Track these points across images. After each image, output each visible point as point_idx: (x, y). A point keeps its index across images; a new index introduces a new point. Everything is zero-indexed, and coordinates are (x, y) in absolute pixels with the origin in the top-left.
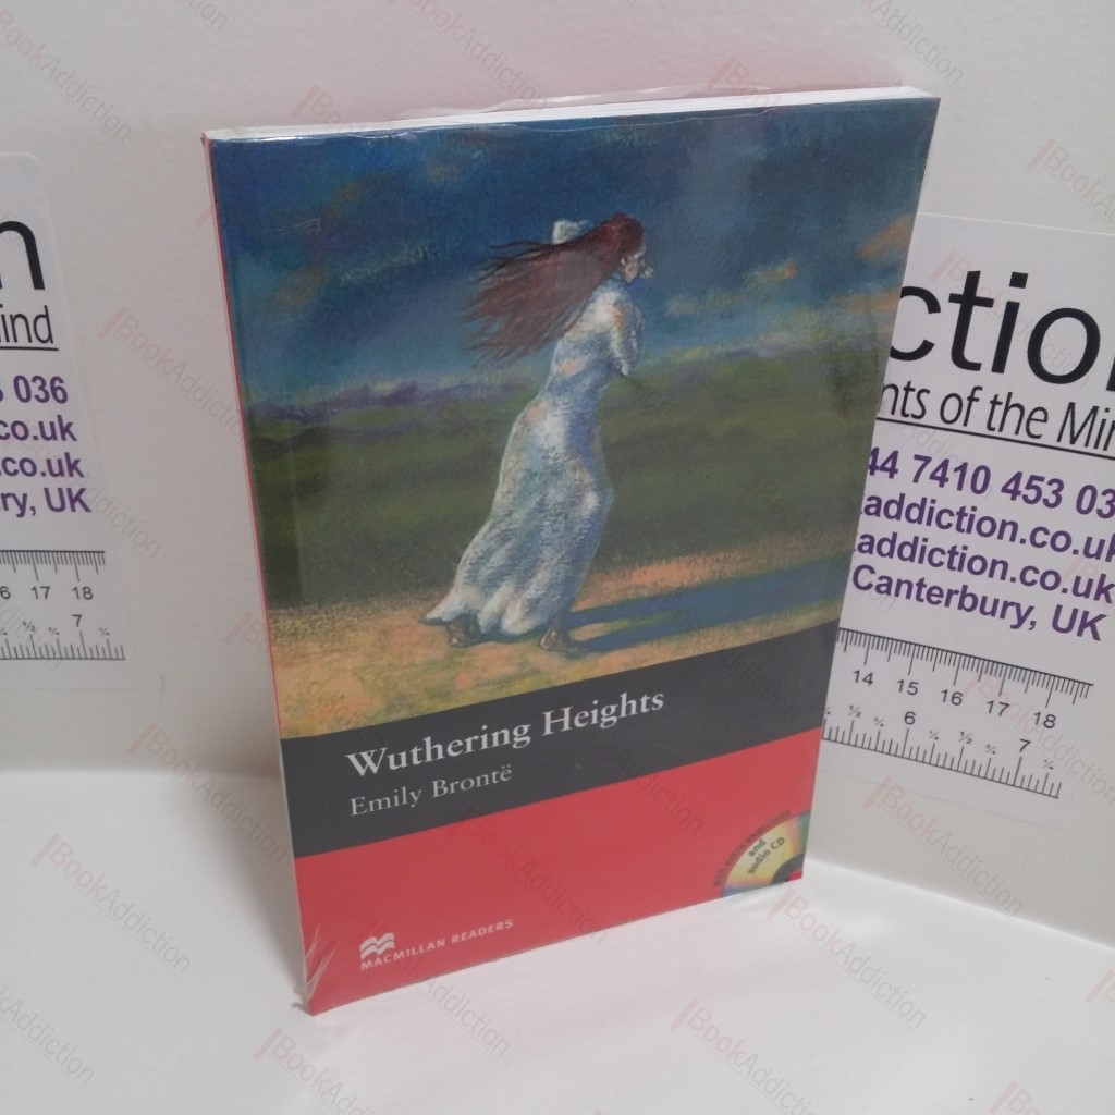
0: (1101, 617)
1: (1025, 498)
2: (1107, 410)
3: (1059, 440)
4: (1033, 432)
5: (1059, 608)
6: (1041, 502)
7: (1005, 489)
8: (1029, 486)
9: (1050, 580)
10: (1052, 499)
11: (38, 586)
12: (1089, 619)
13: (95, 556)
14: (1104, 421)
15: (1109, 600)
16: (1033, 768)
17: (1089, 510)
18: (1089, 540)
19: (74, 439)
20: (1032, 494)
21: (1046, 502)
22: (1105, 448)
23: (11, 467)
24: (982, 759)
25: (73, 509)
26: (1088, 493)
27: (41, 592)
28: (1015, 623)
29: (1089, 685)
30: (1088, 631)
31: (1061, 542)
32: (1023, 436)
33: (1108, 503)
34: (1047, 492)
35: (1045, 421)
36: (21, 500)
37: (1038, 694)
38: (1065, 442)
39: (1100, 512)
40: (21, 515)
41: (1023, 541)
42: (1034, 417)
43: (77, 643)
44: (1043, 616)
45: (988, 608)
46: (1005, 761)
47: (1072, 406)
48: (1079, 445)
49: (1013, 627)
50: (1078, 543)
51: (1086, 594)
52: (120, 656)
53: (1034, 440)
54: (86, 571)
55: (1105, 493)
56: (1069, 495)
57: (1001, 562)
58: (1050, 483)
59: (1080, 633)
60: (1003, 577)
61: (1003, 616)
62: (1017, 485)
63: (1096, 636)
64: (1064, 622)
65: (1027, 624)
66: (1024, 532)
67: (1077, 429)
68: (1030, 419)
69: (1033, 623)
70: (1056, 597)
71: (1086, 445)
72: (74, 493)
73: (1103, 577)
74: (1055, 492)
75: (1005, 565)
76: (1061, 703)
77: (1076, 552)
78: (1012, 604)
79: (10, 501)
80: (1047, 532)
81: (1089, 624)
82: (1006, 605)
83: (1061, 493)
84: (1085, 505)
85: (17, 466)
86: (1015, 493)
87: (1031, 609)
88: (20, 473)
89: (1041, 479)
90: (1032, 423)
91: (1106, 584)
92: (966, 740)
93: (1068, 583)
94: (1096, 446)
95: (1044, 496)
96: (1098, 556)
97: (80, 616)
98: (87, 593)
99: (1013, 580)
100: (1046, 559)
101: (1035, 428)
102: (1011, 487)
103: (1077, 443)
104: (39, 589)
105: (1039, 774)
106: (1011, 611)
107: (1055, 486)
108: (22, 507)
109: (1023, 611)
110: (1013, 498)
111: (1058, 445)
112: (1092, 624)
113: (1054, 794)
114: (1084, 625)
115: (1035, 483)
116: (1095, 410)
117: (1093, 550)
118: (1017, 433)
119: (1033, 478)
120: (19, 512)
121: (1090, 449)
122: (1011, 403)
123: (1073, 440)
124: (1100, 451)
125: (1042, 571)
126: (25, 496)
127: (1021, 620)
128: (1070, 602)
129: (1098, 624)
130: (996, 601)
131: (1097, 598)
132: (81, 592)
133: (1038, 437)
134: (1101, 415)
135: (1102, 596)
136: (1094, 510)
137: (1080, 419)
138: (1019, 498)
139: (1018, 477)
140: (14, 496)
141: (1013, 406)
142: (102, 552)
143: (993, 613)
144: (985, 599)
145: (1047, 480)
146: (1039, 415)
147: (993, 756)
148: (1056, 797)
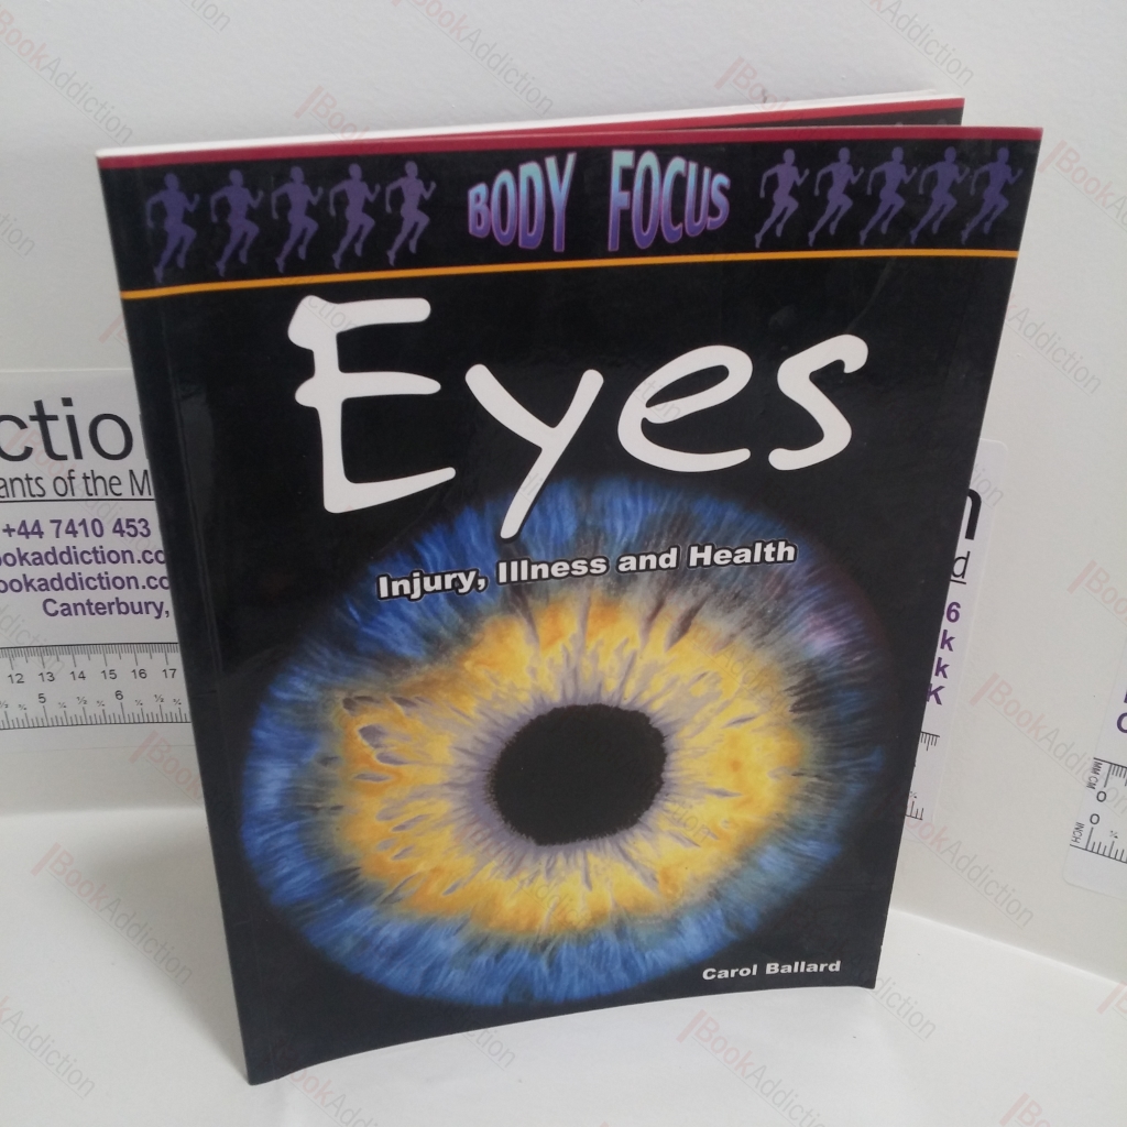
0: (941, 688)
11: (167, 668)
12: (933, 689)
15: (945, 676)
23: (153, 583)
27: (170, 673)
29: (937, 737)
30: (932, 698)
36: (159, 607)
40: (158, 617)
59: (927, 700)
63: (939, 702)
73: (940, 660)
79: (151, 607)
85: (157, 583)
88: (159, 587)
91: (942, 665)
104: (168, 671)
108: (159, 611)
112: (935, 693)
113: (918, 817)
114: (929, 694)
120: (157, 615)
126: (162, 603)
129: (939, 693)
131: (937, 674)
140: (154, 603)
148: (920, 820)
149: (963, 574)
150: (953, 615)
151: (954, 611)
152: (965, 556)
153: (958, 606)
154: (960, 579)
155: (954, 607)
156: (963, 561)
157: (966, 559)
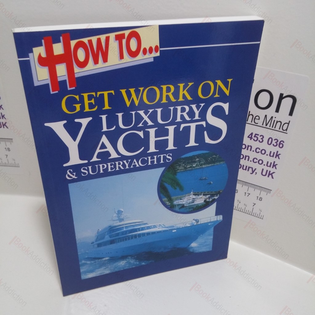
0: (274, 173)
1: (254, 140)
2: (275, 118)
3: (263, 125)
4: (256, 122)
5: (263, 170)
6: (258, 141)
7: (248, 137)
8: (255, 137)
9: (261, 162)
10: (261, 140)
12: (271, 173)
13: (10, 140)
14: (274, 121)
15: (276, 168)
16: (256, 211)
17: (270, 144)
18: (271, 152)
19: (3, 109)
20: (256, 139)
21: (259, 141)
22: (275, 128)
24: (243, 207)
25: (4, 128)
26: (270, 140)
28: (252, 172)
29: (271, 190)
30: (270, 176)
31: (263, 152)
32: (253, 123)
33: (276, 142)
34: (260, 138)
35: (259, 119)
37: (257, 192)
38: (264, 126)
39: (273, 145)
41: (253, 151)
42: (256, 118)
43: (7, 162)
44: (259, 171)
45: (244, 168)
46: (249, 208)
47: (266, 116)
48: (268, 126)
49: (251, 173)
50: (268, 153)
51: (270, 166)
52: (18, 166)
53: (256, 124)
54: (8, 144)
55: (275, 140)
56: (265, 140)
57: (248, 156)
58: (260, 136)
59: (268, 176)
60: (248, 160)
61: (248, 170)
62: (252, 136)
63: (273, 178)
64: (264, 173)
65: (254, 173)
66: (253, 149)
67: (267, 122)
68: (255, 119)
69: (256, 173)
70: (262, 166)
71: (270, 127)
72: (4, 124)
73: (274, 162)
74: (261, 139)
75: (249, 157)
76: (263, 194)
77: (267, 155)
78: (251, 167)
80: (259, 149)
81: (271, 174)
82: (249, 168)
83: (263, 139)
84: (270, 143)
86: (251, 138)
87: (255, 169)
89: (258, 135)
90: (255, 120)
91: (275, 164)
92: (239, 202)
93: (265, 163)
94: (272, 127)
95: (259, 139)
96: (273, 156)
97: (7, 155)
98: (9, 150)
99: (251, 161)
100: (259, 156)
101: (256, 121)
102: (250, 136)
103: (267, 126)
105: (258, 212)
106: (250, 169)
107: (262, 137)
109: (254, 170)
110: (251, 139)
111: (262, 126)
112: (272, 174)
113: (262, 218)
114: (269, 174)
115: (256, 136)
116: (272, 117)
117: (272, 155)
118: (252, 122)
119: (256, 134)
121: (271, 128)
122: (250, 114)
123: (266, 125)
124: (273, 128)
125: (258, 160)
127: (253, 172)
128: (266, 168)
129: (273, 174)
130: (246, 166)
131: (273, 167)
132: (7, 149)
133: (257, 123)
134: (274, 119)
135: (274, 167)
136: (272, 144)
137: (268, 119)
138: (252, 139)
139: (252, 134)
141: (251, 115)
142: (12, 139)
143: (246, 169)
144: (243, 166)
145: (259, 135)
146: (257, 118)
147: (246, 207)
148: (262, 219)
149: (286, 130)
150: (281, 146)
151: (282, 144)
152: (288, 122)
153: (283, 142)
154: (285, 132)
155: (282, 142)
156: (287, 125)
157: (288, 124)
